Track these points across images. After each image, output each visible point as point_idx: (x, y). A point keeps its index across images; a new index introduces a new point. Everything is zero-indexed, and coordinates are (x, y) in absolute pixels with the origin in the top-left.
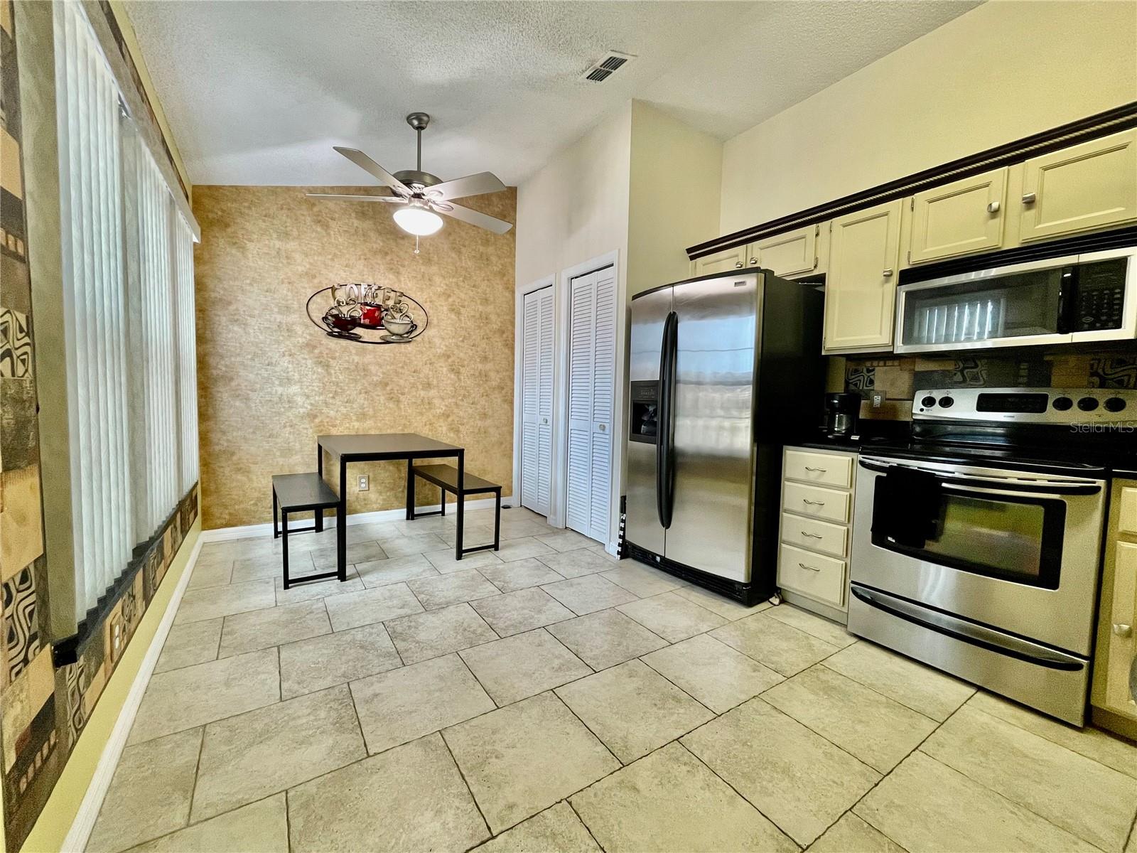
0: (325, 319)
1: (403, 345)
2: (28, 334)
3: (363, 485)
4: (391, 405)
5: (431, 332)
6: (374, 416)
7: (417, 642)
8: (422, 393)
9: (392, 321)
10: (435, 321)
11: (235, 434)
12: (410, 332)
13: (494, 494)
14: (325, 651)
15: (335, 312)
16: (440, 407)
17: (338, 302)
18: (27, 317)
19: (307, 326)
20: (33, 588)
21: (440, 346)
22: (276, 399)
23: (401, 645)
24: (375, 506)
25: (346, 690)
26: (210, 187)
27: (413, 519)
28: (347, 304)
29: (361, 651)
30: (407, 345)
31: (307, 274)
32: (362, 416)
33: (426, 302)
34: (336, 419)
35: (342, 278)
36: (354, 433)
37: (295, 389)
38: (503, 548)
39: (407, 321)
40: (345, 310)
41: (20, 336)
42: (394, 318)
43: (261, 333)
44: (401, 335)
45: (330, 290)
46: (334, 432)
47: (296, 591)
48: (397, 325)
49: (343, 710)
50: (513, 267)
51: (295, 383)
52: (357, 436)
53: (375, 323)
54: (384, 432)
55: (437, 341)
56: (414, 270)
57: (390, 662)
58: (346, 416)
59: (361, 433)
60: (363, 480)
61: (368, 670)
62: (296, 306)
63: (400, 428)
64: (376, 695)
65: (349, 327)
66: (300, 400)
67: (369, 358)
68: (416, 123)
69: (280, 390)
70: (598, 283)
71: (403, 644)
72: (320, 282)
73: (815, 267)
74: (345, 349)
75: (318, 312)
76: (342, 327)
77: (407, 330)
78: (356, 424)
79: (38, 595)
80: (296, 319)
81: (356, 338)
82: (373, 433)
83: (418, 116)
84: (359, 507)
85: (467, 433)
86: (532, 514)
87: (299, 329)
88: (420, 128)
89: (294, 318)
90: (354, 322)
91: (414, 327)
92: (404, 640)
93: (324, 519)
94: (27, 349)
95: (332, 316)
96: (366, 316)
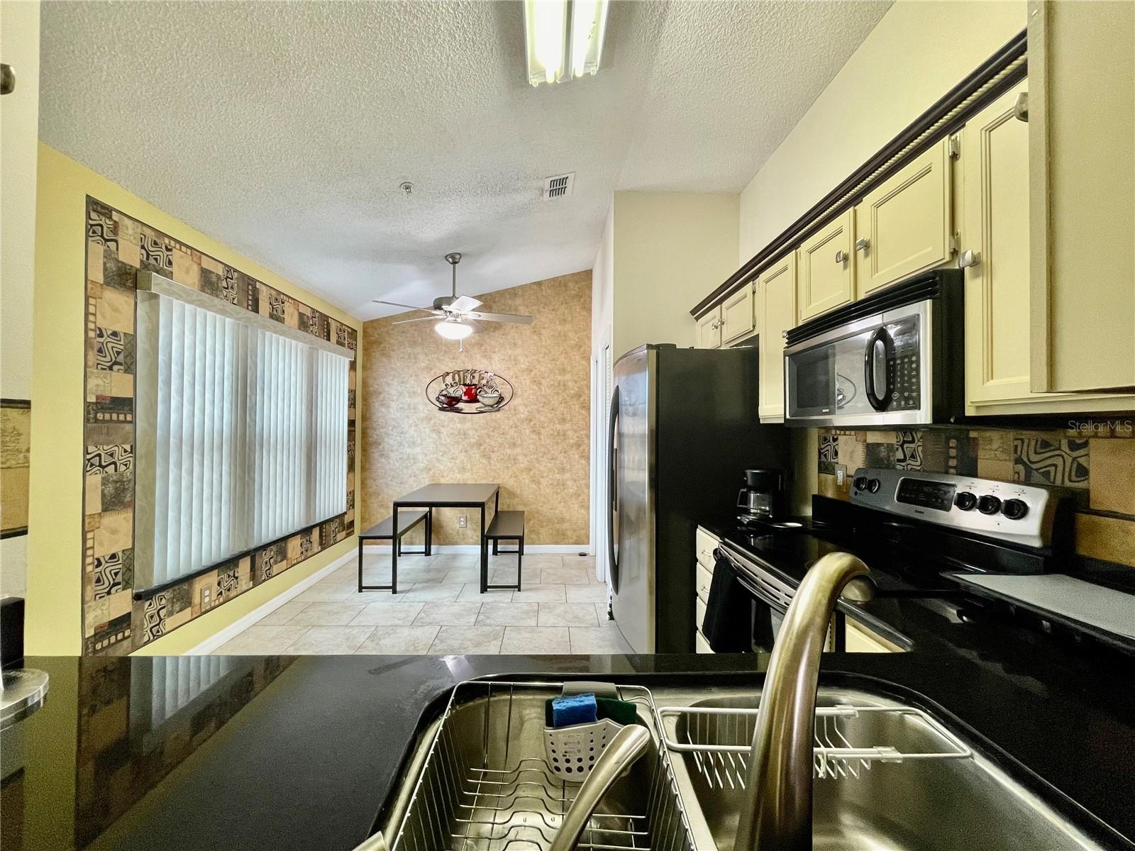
0: (438, 399)
1: (493, 414)
3: (462, 523)
4: (484, 461)
5: (516, 402)
6: (471, 470)
7: (377, 644)
8: (509, 451)
9: (485, 395)
10: (519, 392)
11: (381, 481)
12: (499, 403)
13: (517, 541)
15: (444, 393)
16: (523, 462)
17: (446, 385)
18: (131, 446)
19: (426, 405)
20: (120, 562)
21: (523, 412)
22: (405, 457)
24: (471, 541)
26: (372, 321)
28: (452, 386)
29: (344, 641)
30: (497, 413)
31: (427, 368)
32: (463, 470)
33: (512, 378)
34: (445, 471)
35: (450, 368)
36: (456, 482)
37: (418, 450)
38: (525, 590)
39: (496, 395)
40: (451, 390)
41: (123, 454)
43: (398, 412)
44: (492, 406)
45: (441, 377)
46: (443, 481)
47: (365, 593)
48: (487, 398)
50: (589, 338)
51: (418, 446)
52: (459, 484)
53: (473, 399)
54: (478, 482)
55: (521, 409)
56: (503, 354)
58: (451, 470)
59: (461, 482)
60: (462, 519)
62: (419, 391)
63: (491, 479)
65: (454, 403)
66: (420, 457)
67: (468, 425)
68: (451, 260)
69: (408, 450)
72: (435, 373)
73: (754, 326)
74: (451, 420)
75: (434, 393)
76: (450, 404)
77: (495, 402)
78: (459, 476)
79: (124, 565)
80: (420, 400)
81: (459, 411)
82: (470, 483)
83: (452, 256)
84: (459, 540)
87: (421, 407)
88: (454, 263)
90: (458, 400)
91: (501, 399)
93: (432, 547)
94: (131, 459)
95: (444, 396)
96: (466, 394)
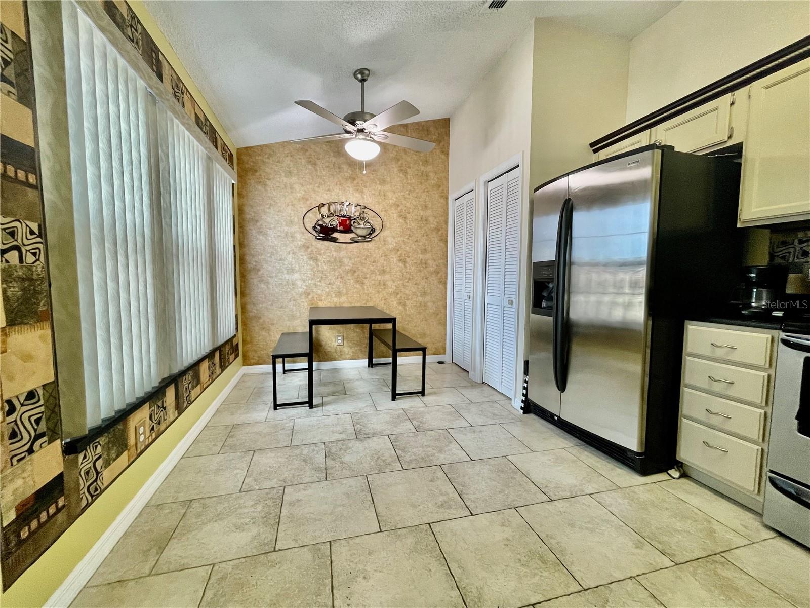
0: (314, 228)
1: (366, 244)
2: (40, 236)
3: (340, 341)
4: (358, 286)
5: (385, 233)
6: (347, 294)
7: (342, 463)
8: (379, 277)
9: (358, 227)
10: (388, 225)
11: (261, 305)
12: (370, 234)
13: (421, 352)
14: (280, 459)
15: (320, 223)
16: (392, 287)
17: (323, 216)
18: (40, 226)
19: (303, 234)
20: (42, 402)
21: (392, 243)
22: (285, 283)
23: (330, 463)
24: (348, 357)
25: (281, 492)
26: (246, 148)
27: (372, 367)
28: (328, 217)
29: (303, 463)
30: (369, 243)
31: (303, 198)
32: (339, 294)
33: (382, 211)
34: (322, 296)
35: (325, 199)
36: (333, 306)
37: (296, 276)
38: (428, 395)
39: (368, 226)
40: (327, 221)
41: (29, 237)
42: (359, 224)
43: (276, 239)
44: (364, 237)
45: (317, 208)
46: (321, 304)
47: (281, 412)
48: (361, 229)
49: (273, 508)
50: (447, 179)
51: (296, 272)
52: (336, 307)
53: (347, 229)
54: (353, 305)
55: (390, 239)
56: (373, 189)
57: (318, 475)
58: (328, 294)
59: (338, 305)
60: (339, 338)
61: (301, 478)
62: (296, 220)
63: (364, 302)
64: (298, 500)
65: (330, 232)
66: (299, 283)
67: (343, 254)
68: (360, 76)
69: (287, 276)
70: (508, 183)
71: (332, 462)
72: (311, 203)
73: (730, 137)
74: (328, 248)
75: (310, 223)
76: (325, 233)
77: (368, 233)
78: (335, 300)
79: (46, 408)
80: (297, 228)
81: (334, 240)
82: (346, 306)
83: (361, 71)
84: (337, 357)
85: (411, 306)
86: (459, 369)
87: (298, 236)
88: (363, 80)
89: (295, 228)
90: (334, 230)
91: (373, 230)
92: (334, 459)
93: (314, 363)
94: (41, 246)
95: (318, 225)
96: (340, 224)
